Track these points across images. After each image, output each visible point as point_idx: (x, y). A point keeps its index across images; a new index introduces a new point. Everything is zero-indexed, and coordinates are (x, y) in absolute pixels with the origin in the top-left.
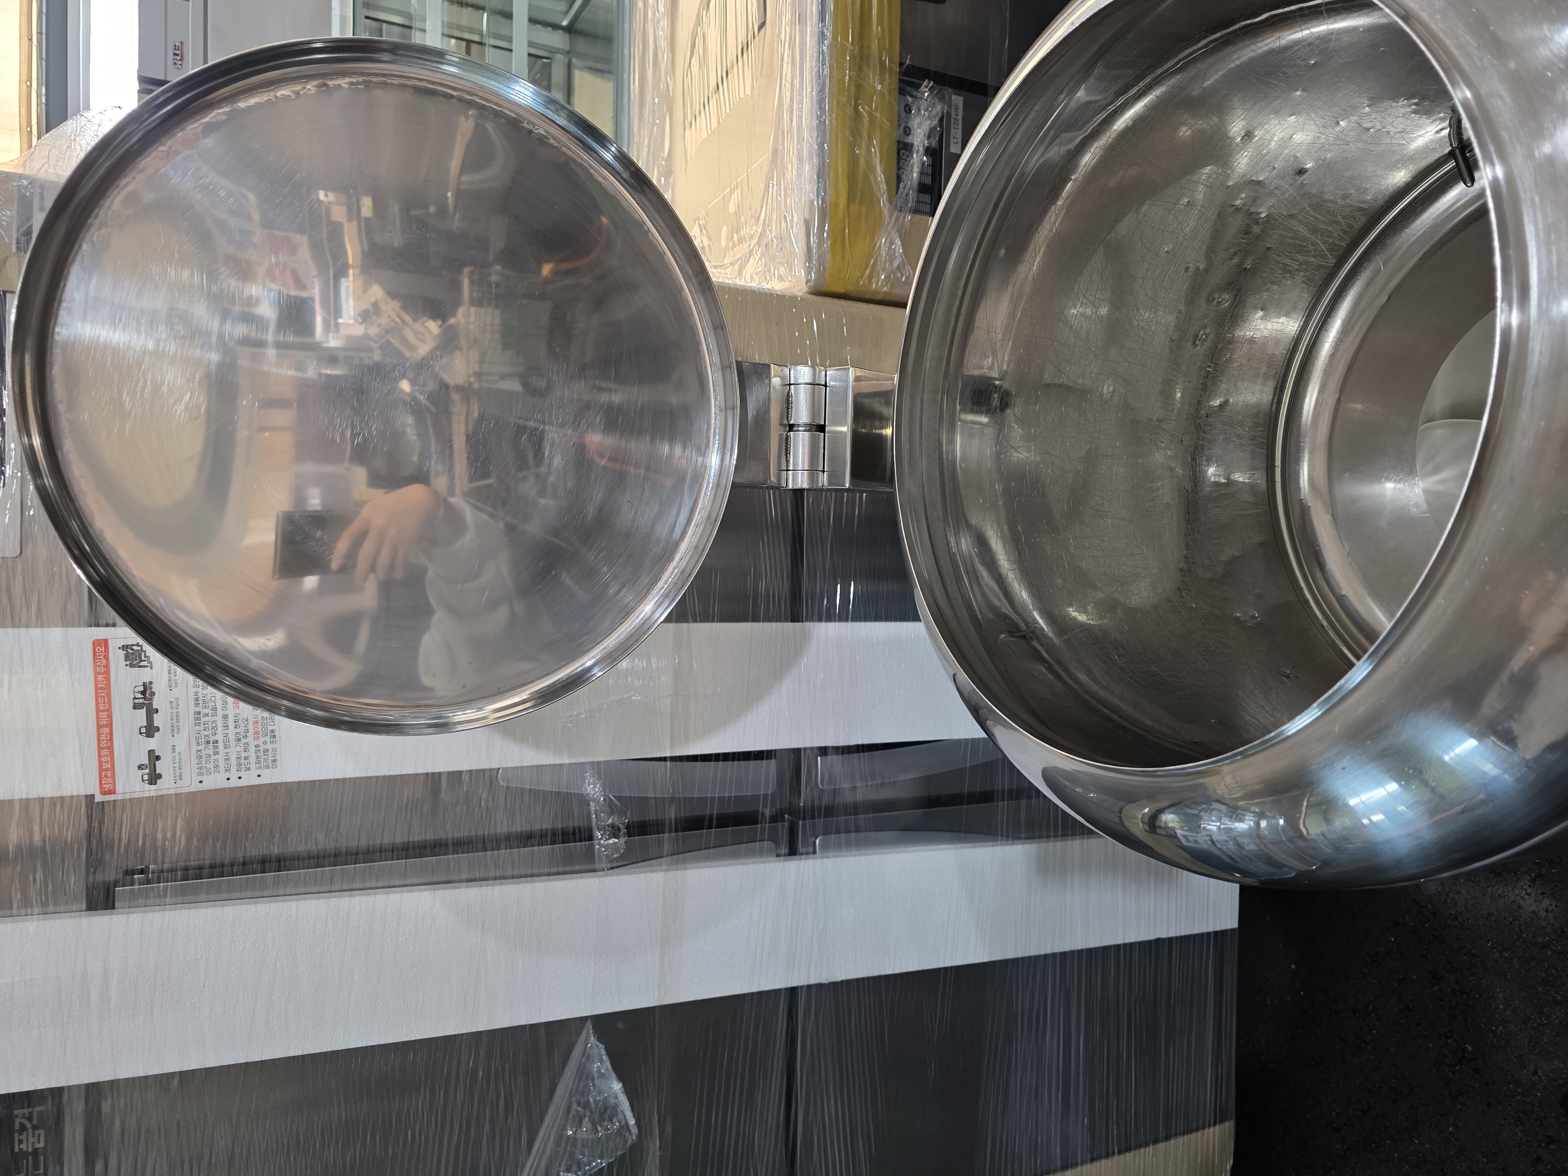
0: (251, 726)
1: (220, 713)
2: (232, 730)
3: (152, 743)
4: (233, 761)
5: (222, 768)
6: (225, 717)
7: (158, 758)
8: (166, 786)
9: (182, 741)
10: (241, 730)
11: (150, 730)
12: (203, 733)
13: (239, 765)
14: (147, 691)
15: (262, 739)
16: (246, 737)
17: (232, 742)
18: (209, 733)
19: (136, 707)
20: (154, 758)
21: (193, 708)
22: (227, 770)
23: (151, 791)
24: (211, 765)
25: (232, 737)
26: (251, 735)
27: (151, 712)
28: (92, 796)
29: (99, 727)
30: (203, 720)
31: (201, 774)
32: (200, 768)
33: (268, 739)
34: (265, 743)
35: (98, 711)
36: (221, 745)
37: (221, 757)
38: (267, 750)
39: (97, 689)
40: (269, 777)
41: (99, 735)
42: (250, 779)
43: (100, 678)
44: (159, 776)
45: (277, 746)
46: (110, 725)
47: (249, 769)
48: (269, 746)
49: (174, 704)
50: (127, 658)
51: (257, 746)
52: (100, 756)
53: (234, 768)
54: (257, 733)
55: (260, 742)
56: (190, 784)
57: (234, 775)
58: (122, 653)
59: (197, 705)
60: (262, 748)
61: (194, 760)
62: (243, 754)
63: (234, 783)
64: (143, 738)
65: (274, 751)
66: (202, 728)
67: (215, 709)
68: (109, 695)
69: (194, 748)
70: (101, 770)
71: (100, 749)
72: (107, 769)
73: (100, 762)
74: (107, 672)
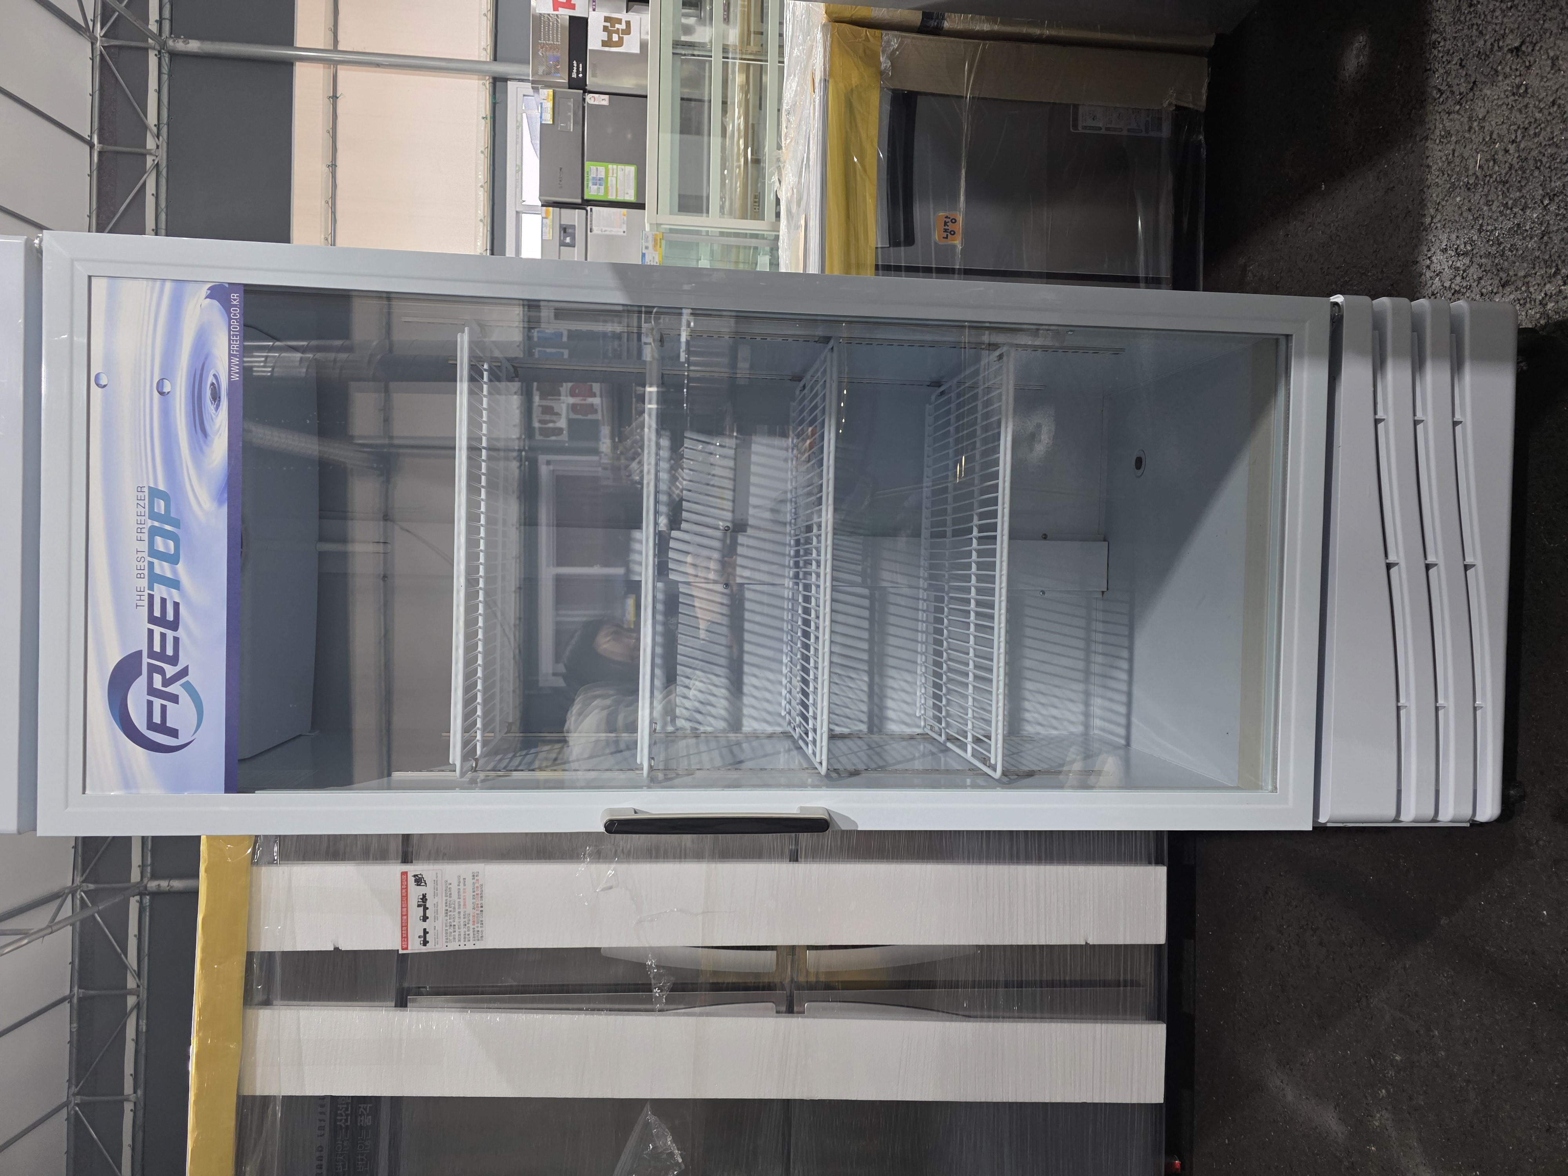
0: (471, 918)
1: (457, 910)
2: (462, 920)
3: (425, 925)
4: (462, 936)
5: (457, 940)
6: (459, 913)
7: (428, 933)
8: (430, 948)
9: (439, 924)
10: (466, 920)
11: (425, 918)
12: (449, 921)
13: (465, 938)
14: (424, 898)
15: (476, 925)
16: (468, 923)
17: (462, 926)
18: (452, 920)
19: (419, 906)
20: (425, 932)
21: (444, 908)
22: (459, 941)
23: (424, 949)
24: (452, 938)
25: (462, 923)
26: (471, 922)
27: (425, 909)
28: (398, 950)
29: (402, 915)
30: (449, 914)
31: (447, 942)
32: (447, 939)
33: (479, 925)
34: (478, 927)
35: (402, 908)
36: (457, 927)
37: (457, 934)
38: (478, 931)
39: (402, 896)
40: (480, 946)
41: (402, 919)
42: (470, 946)
43: (404, 891)
44: (428, 942)
45: (483, 929)
46: (407, 915)
47: (469, 941)
48: (480, 929)
49: (436, 905)
50: (416, 881)
51: (474, 929)
52: (402, 931)
53: (462, 940)
54: (474, 922)
55: (475, 927)
56: (441, 947)
57: (462, 943)
58: (414, 878)
59: (446, 906)
60: (476, 930)
61: (444, 934)
62: (467, 933)
63: (462, 948)
64: (421, 922)
65: (482, 931)
66: (448, 918)
67: (454, 908)
68: (407, 899)
69: (444, 928)
70: (402, 938)
71: (402, 927)
72: (405, 937)
73: (402, 934)
74: (407, 888)
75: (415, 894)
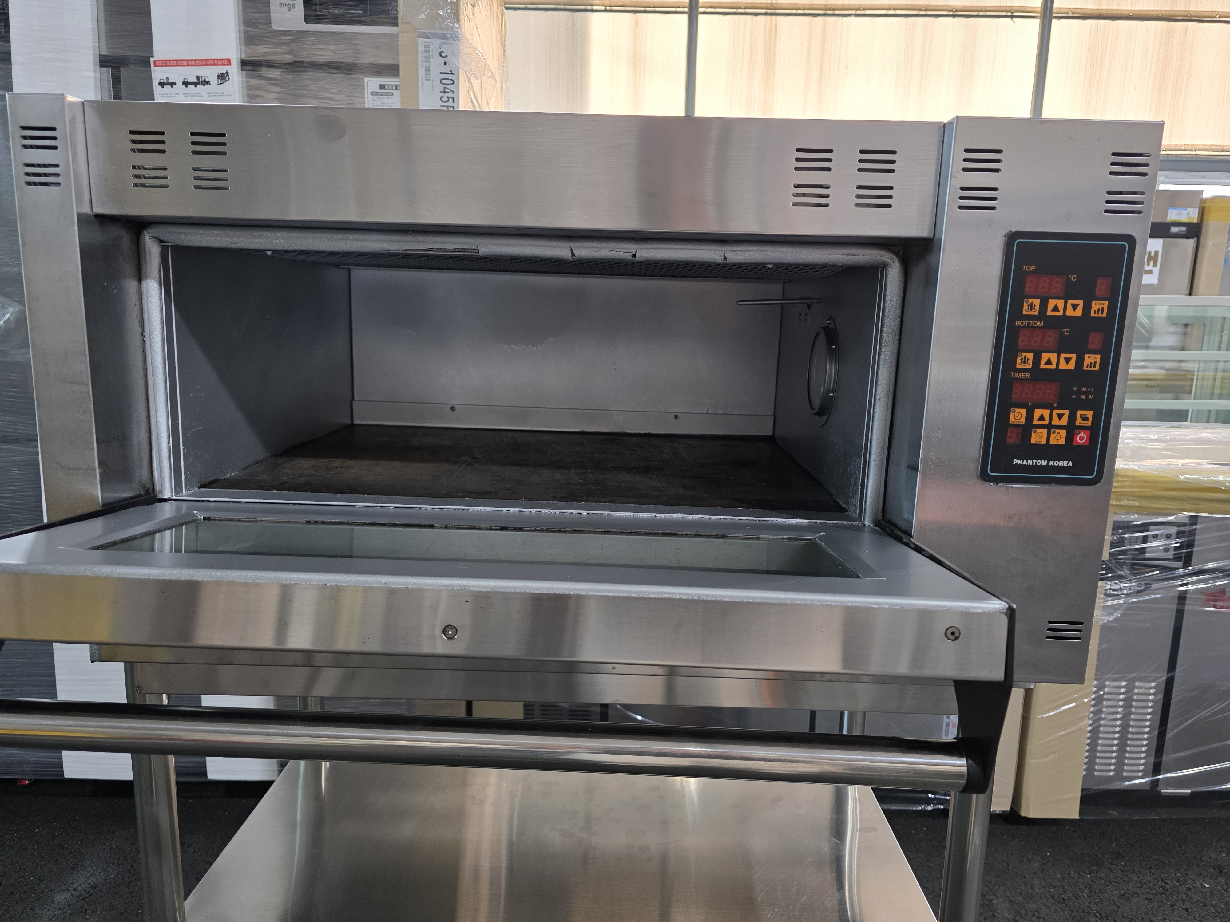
3: (179, 84)
7: (172, 87)
8: (158, 89)
14: (206, 83)
19: (198, 78)
20: (172, 84)
23: (155, 83)
27: (196, 84)
28: (153, 57)
29: (187, 61)
35: (195, 60)
39: (206, 60)
41: (183, 60)
43: (212, 62)
44: (163, 87)
46: (188, 65)
49: (199, 95)
50: (222, 74)
52: (173, 61)
58: (225, 72)
64: (182, 80)
68: (204, 65)
70: (166, 61)
71: (177, 61)
72: (166, 63)
73: (170, 61)
74: (214, 65)
75: (211, 73)
